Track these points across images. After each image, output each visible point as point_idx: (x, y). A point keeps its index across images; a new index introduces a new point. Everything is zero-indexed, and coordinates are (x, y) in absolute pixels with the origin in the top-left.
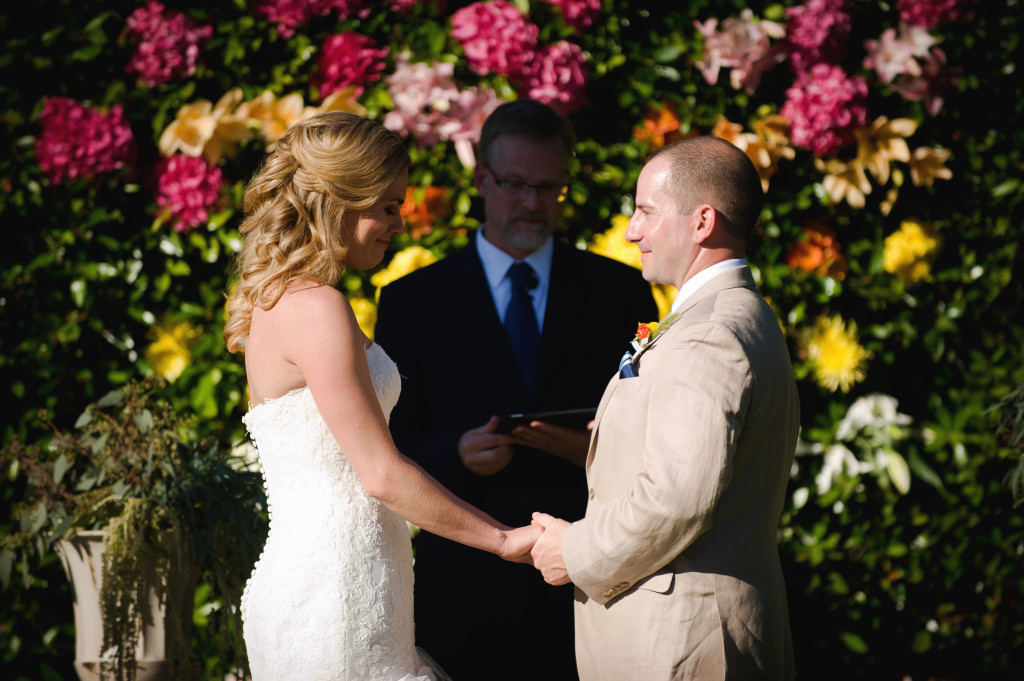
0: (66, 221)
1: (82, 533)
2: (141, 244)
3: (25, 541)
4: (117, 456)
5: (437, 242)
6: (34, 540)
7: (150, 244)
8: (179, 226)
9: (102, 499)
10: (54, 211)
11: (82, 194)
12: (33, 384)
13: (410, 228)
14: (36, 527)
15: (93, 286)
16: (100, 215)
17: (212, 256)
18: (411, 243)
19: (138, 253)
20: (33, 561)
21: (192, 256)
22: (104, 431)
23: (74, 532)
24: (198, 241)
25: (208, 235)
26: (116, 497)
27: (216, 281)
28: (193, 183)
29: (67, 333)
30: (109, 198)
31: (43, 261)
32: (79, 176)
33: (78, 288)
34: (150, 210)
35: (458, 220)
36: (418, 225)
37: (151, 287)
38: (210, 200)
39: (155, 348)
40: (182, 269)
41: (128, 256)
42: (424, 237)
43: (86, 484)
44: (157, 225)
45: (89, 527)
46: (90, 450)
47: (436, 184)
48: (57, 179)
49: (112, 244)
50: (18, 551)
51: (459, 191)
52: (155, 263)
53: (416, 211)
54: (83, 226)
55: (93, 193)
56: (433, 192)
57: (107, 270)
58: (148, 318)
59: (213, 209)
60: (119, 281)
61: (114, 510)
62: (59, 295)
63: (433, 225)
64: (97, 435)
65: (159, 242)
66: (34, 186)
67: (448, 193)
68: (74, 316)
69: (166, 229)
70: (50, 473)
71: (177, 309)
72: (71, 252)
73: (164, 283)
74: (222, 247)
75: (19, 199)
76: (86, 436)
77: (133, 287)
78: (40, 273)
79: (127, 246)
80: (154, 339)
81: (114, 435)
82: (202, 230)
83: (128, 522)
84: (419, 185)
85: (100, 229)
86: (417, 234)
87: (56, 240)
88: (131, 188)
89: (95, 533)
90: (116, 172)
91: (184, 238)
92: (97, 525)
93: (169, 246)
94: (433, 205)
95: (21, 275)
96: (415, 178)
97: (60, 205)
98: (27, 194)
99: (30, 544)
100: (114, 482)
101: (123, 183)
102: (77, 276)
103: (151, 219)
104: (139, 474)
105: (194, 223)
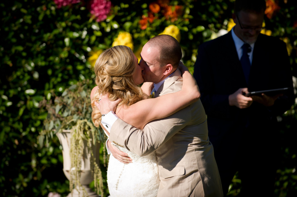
0: (63, 19)
1: (64, 131)
2: (86, 26)
3: (47, 133)
4: (75, 106)
5: (179, 23)
6: (50, 132)
7: (89, 26)
8: (98, 20)
9: (70, 120)
10: (59, 16)
11: (68, 11)
12: (54, 70)
13: (170, 19)
14: (50, 128)
15: (72, 40)
16: (73, 17)
17: (108, 30)
18: (171, 24)
19: (85, 28)
20: (50, 139)
21: (102, 30)
22: (71, 97)
23: (62, 131)
24: (104, 25)
25: (107, 23)
26: (74, 120)
27: (110, 37)
28: (102, 7)
29: (64, 54)
30: (76, 12)
31: (56, 32)
32: (67, 5)
33: (67, 40)
34: (89, 15)
35: (186, 16)
36: (173, 18)
37: (89, 40)
38: (107, 12)
39: (91, 58)
40: (99, 34)
41: (82, 30)
42: (175, 21)
43: (65, 114)
44: (91, 20)
45: (66, 129)
46: (67, 103)
47: (179, 5)
48: (60, 6)
49: (77, 26)
50: (45, 136)
51: (186, 7)
52: (91, 32)
53: (173, 14)
54: (68, 21)
55: (71, 10)
56: (178, 7)
57: (76, 35)
58: (89, 49)
59: (108, 15)
60: (79, 38)
61: (74, 124)
62: (61, 43)
63: (178, 17)
64: (69, 98)
65: (91, 25)
66: (53, 8)
67: (182, 7)
68: (66, 49)
69: (94, 21)
70: (55, 110)
71: (97, 46)
72: (65, 29)
73: (93, 38)
74: (112, 27)
75: (48, 13)
76: (66, 98)
77: (84, 40)
78: (55, 35)
79: (82, 26)
80: (91, 55)
81: (74, 98)
82: (105, 21)
83: (78, 128)
84: (173, 5)
85: (73, 22)
86: (173, 21)
87: (60, 25)
88: (83, 8)
89: (68, 131)
90: (78, 3)
91: (99, 24)
92: (69, 128)
93: (95, 27)
94: (178, 11)
95: (49, 36)
96: (172, 3)
97: (61, 14)
98: (51, 11)
99: (48, 134)
100: (74, 114)
101: (80, 6)
102: (67, 36)
103: (89, 18)
104: (81, 113)
105: (103, 19)
